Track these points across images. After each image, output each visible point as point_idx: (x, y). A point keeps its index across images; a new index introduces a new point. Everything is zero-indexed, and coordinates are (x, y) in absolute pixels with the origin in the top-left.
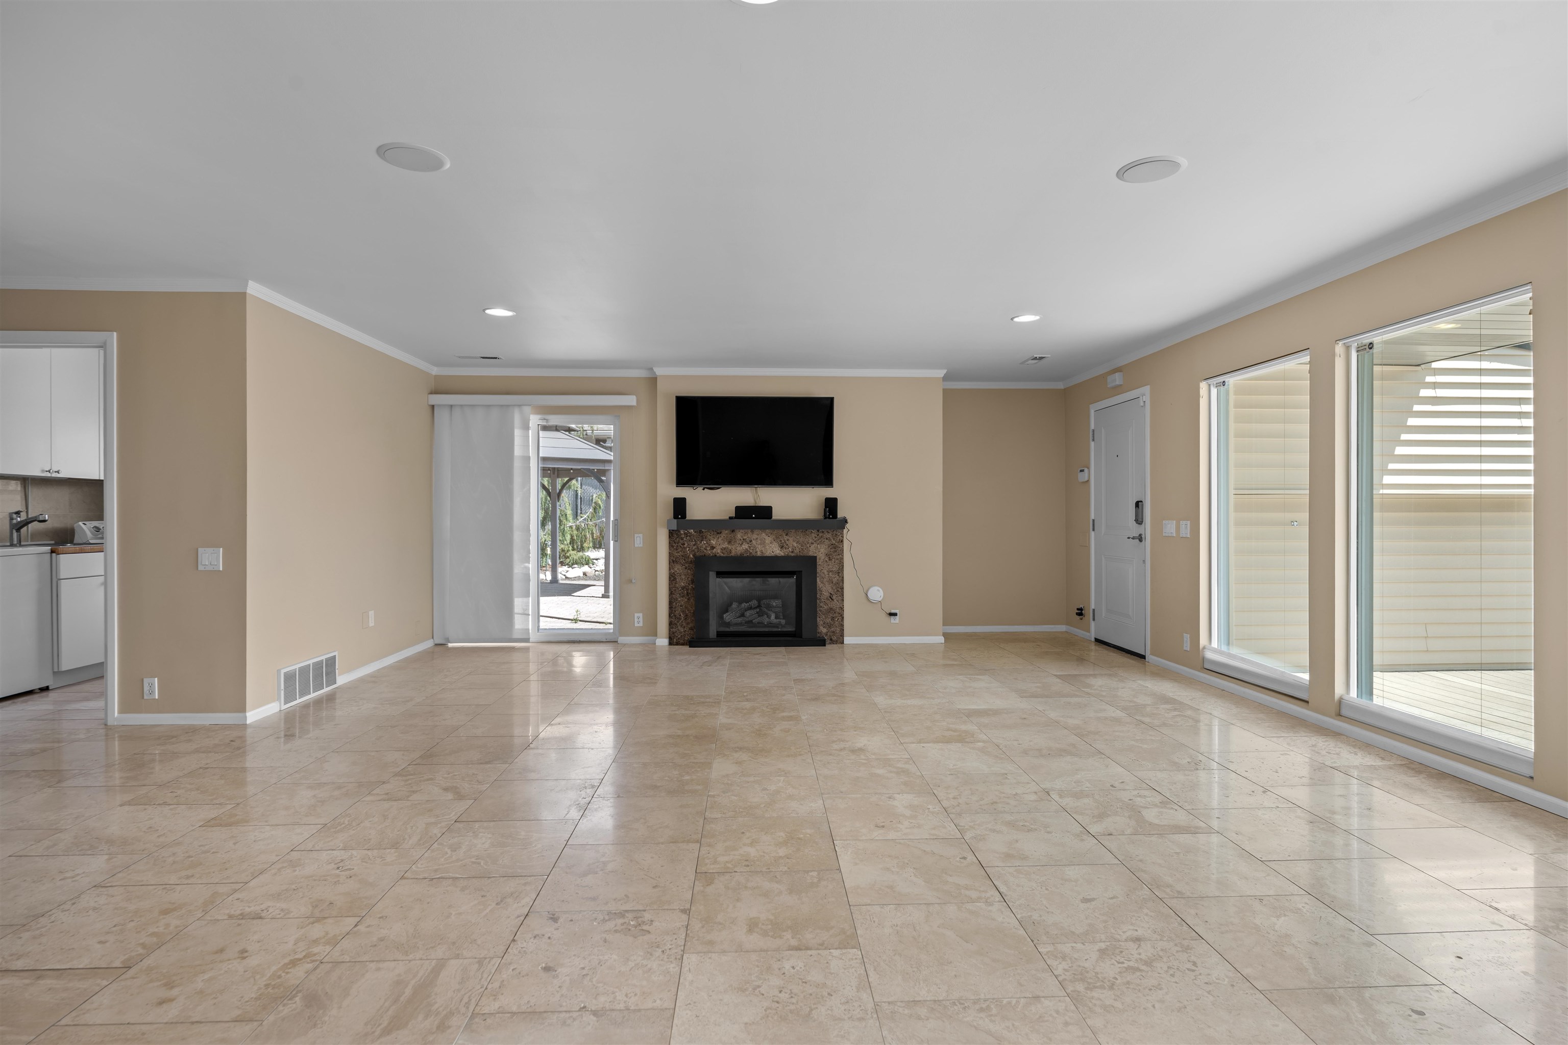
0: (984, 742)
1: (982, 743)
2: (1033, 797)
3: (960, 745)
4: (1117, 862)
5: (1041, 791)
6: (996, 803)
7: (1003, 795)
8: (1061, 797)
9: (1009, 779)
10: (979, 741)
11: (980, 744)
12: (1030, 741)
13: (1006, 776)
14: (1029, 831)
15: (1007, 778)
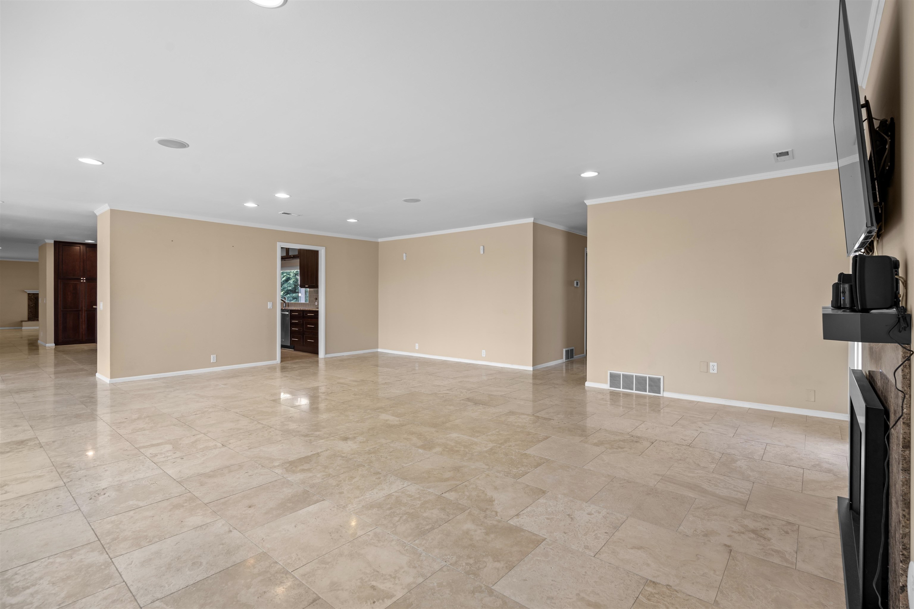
0: (275, 467)
1: (276, 465)
2: (231, 441)
3: (290, 459)
4: (194, 428)
5: (227, 445)
6: (249, 435)
7: (247, 439)
8: (216, 445)
9: (247, 447)
10: (278, 466)
11: (276, 464)
12: (239, 478)
13: (249, 448)
14: (231, 429)
15: (248, 447)
